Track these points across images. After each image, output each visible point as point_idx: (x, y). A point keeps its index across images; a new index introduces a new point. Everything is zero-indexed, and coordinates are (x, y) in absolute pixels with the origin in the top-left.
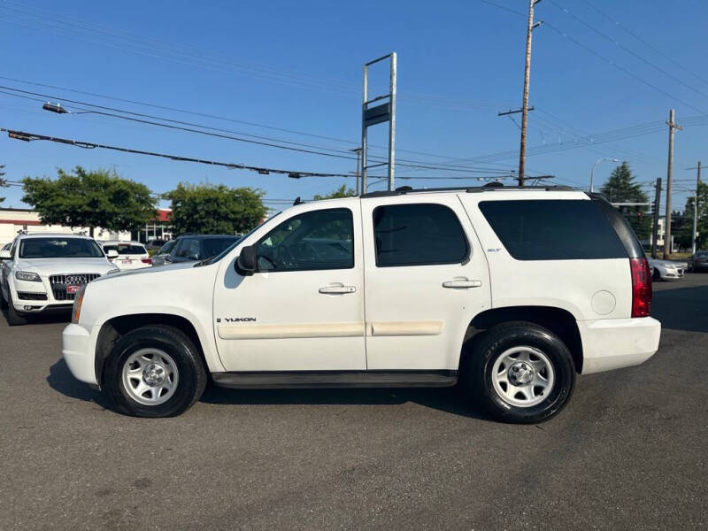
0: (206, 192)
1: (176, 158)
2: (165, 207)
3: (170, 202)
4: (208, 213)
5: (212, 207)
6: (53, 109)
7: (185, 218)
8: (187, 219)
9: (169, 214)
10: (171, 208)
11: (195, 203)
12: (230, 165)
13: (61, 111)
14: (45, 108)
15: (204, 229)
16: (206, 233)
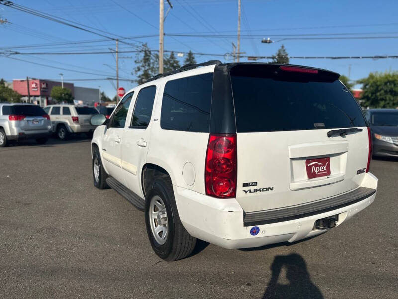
0: (387, 77)
1: (335, 58)
2: (358, 88)
3: (362, 85)
4: (386, 92)
5: (390, 86)
6: (266, 42)
7: (370, 95)
8: (372, 95)
9: (360, 93)
10: (361, 88)
11: (376, 85)
12: (375, 57)
13: (270, 42)
14: (262, 42)
15: (382, 103)
16: (384, 107)
